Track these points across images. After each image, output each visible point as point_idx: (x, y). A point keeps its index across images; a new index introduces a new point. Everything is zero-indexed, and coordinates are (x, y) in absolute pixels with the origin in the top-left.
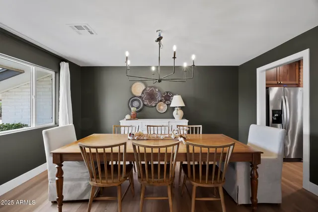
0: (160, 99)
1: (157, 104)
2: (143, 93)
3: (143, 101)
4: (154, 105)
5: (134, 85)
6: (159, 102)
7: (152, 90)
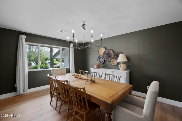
0: (113, 57)
1: (111, 60)
2: (104, 54)
3: (104, 58)
4: (110, 60)
5: (100, 49)
6: (112, 59)
7: (109, 52)
